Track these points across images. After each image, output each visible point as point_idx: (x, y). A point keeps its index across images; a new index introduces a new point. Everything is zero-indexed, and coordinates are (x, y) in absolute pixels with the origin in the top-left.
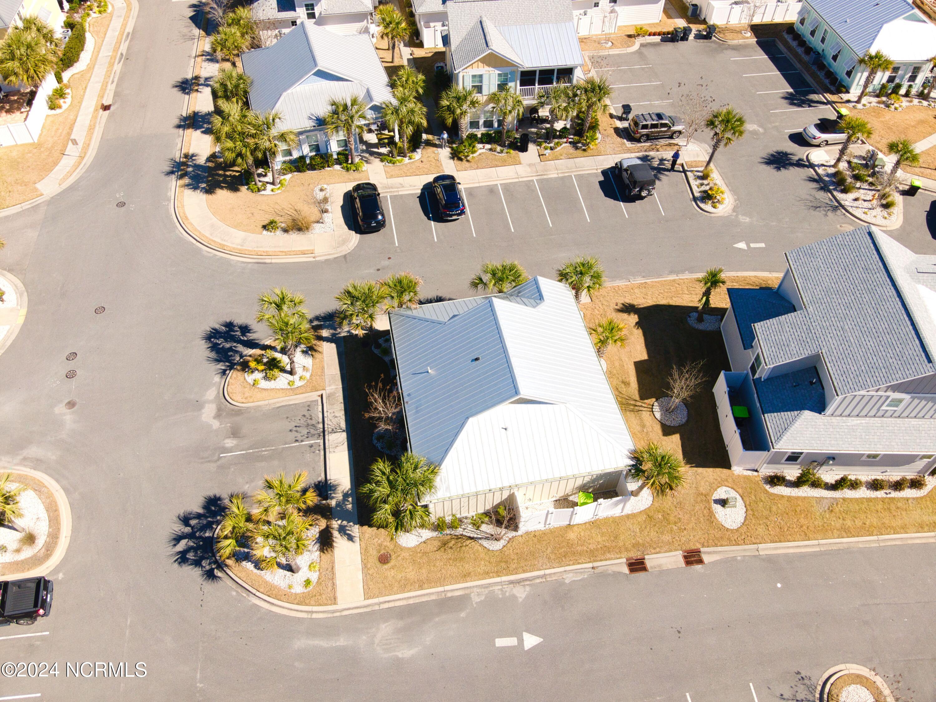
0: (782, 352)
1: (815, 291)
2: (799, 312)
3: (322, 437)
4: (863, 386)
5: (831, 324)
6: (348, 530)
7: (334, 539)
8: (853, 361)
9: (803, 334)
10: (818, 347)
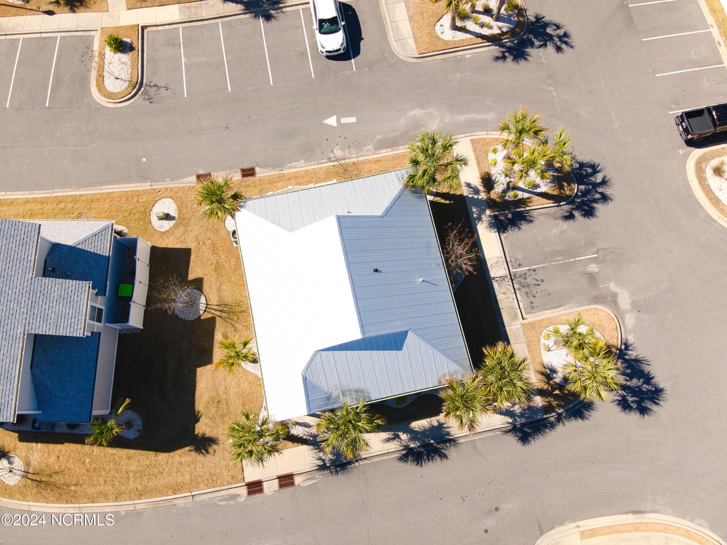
0: (70, 291)
1: (6, 352)
2: (33, 332)
3: (512, 275)
4: (14, 225)
5: (9, 303)
6: (471, 191)
7: (481, 184)
8: (9, 253)
9: (41, 303)
10: (33, 282)
